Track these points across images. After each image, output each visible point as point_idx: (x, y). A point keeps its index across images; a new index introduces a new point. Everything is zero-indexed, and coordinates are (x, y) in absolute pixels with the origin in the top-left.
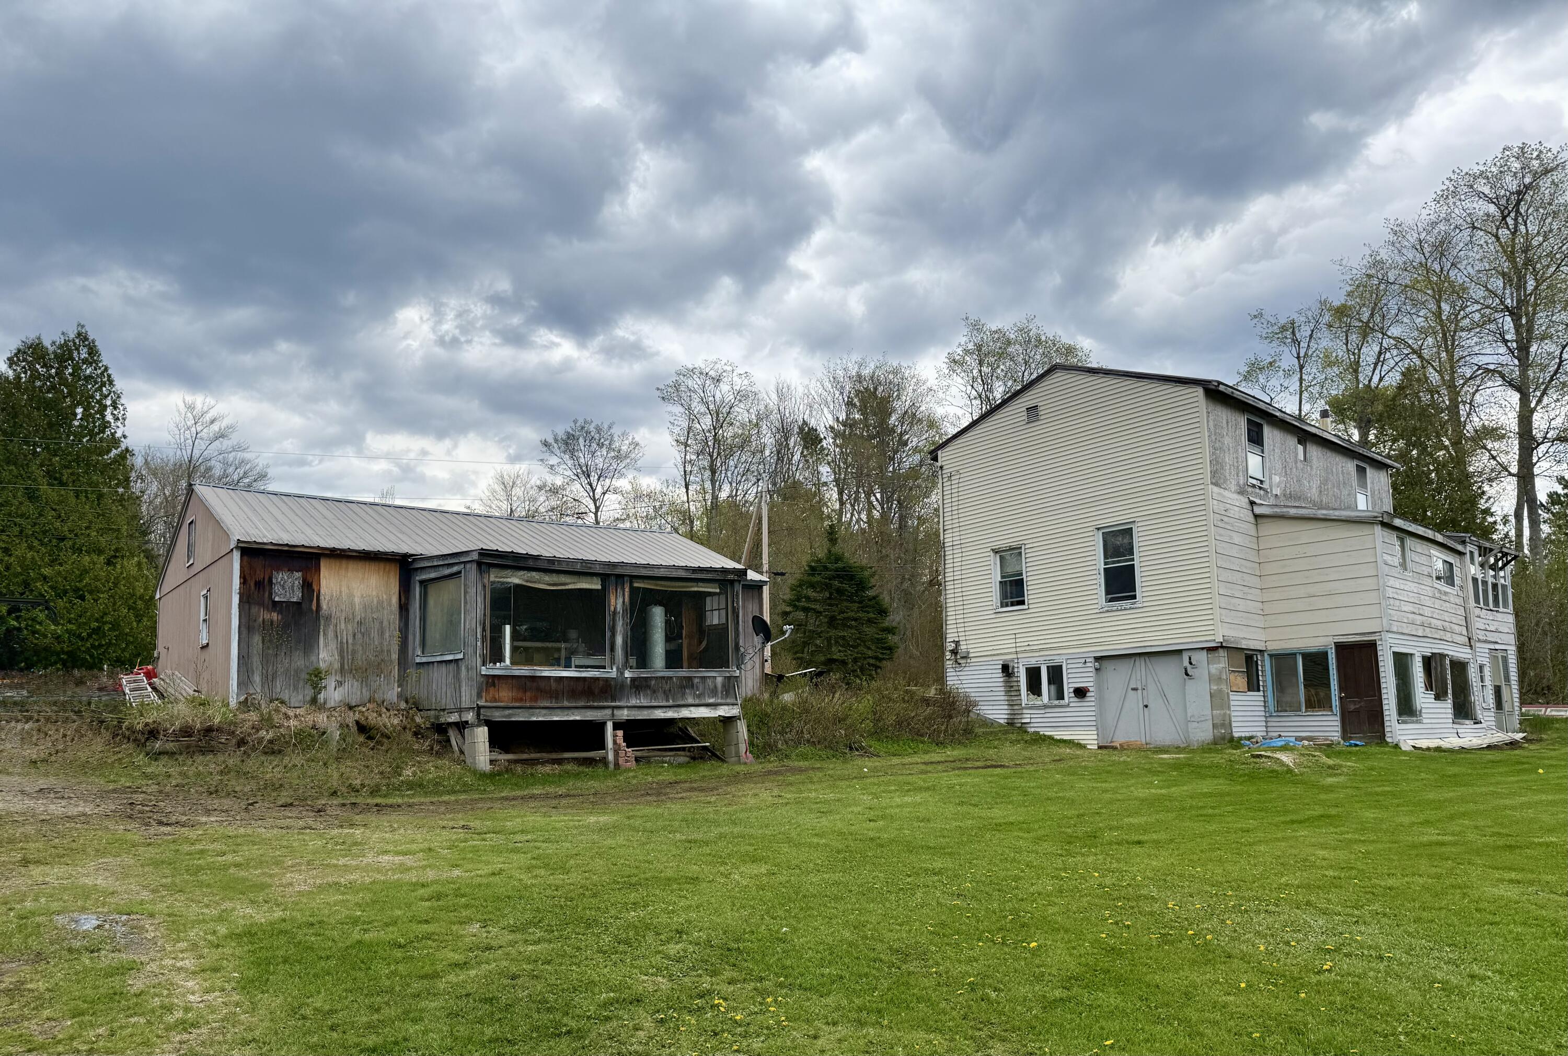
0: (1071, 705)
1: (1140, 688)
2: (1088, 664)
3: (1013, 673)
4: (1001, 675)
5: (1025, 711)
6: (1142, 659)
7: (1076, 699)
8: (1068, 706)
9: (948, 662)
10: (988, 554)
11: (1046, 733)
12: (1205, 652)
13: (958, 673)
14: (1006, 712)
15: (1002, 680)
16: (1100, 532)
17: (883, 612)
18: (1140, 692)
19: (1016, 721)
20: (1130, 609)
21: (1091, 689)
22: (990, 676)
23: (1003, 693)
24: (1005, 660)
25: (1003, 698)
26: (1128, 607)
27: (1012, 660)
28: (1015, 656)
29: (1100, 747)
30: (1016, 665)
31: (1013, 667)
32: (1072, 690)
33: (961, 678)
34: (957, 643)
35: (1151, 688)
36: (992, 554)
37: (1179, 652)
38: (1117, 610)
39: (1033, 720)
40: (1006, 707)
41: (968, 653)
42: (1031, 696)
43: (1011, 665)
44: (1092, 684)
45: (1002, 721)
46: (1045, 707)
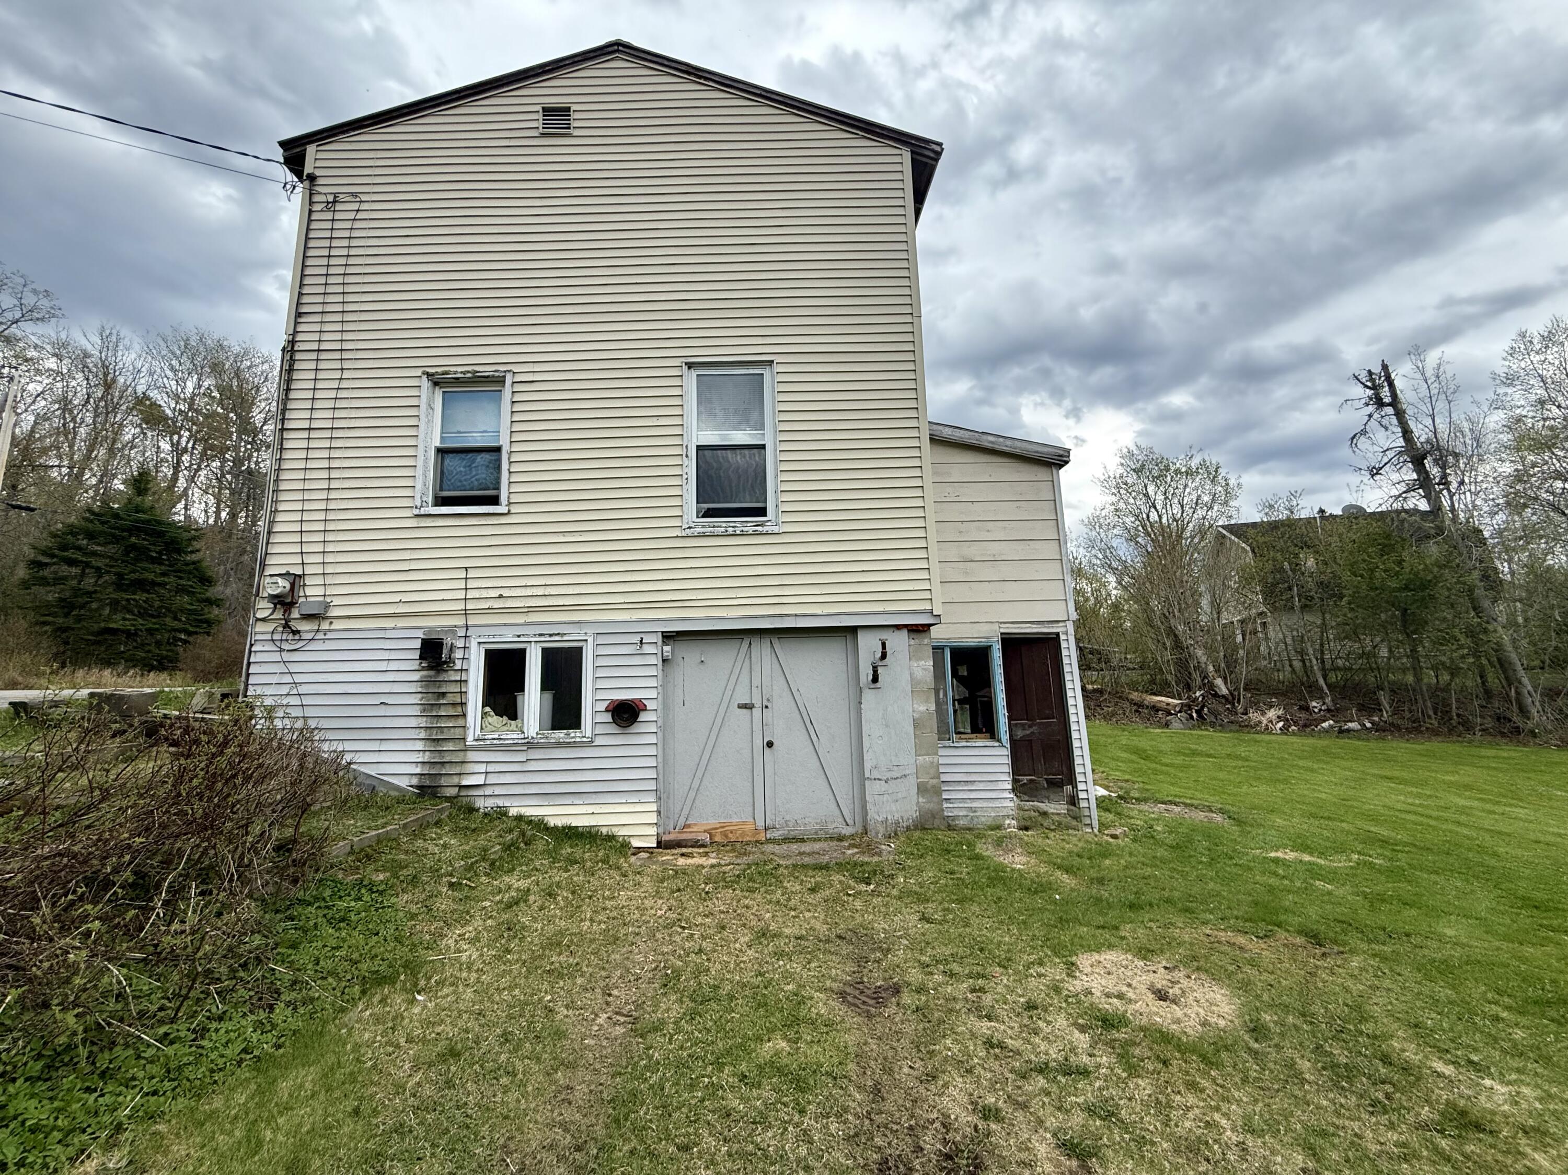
0: (599, 741)
1: (757, 702)
2: (647, 649)
3: (451, 660)
4: (415, 665)
5: (472, 756)
6: (766, 643)
7: (613, 729)
8: (590, 744)
9: (260, 627)
10: (415, 382)
11: (528, 812)
12: (905, 632)
13: (287, 656)
14: (420, 758)
15: (416, 676)
16: (694, 373)
17: (207, 581)
18: (757, 712)
19: (444, 781)
20: (755, 534)
21: (650, 705)
22: (383, 666)
23: (416, 711)
24: (431, 629)
25: (413, 722)
26: (750, 530)
27: (452, 630)
28: (460, 621)
29: (660, 844)
30: (460, 643)
31: (452, 648)
32: (602, 706)
33: (293, 668)
34: (296, 581)
35: (782, 704)
36: (425, 383)
37: (853, 631)
38: (726, 535)
39: (492, 779)
40: (420, 746)
41: (327, 606)
42: (494, 720)
43: (448, 641)
44: (653, 694)
45: (403, 783)
46: (530, 745)
